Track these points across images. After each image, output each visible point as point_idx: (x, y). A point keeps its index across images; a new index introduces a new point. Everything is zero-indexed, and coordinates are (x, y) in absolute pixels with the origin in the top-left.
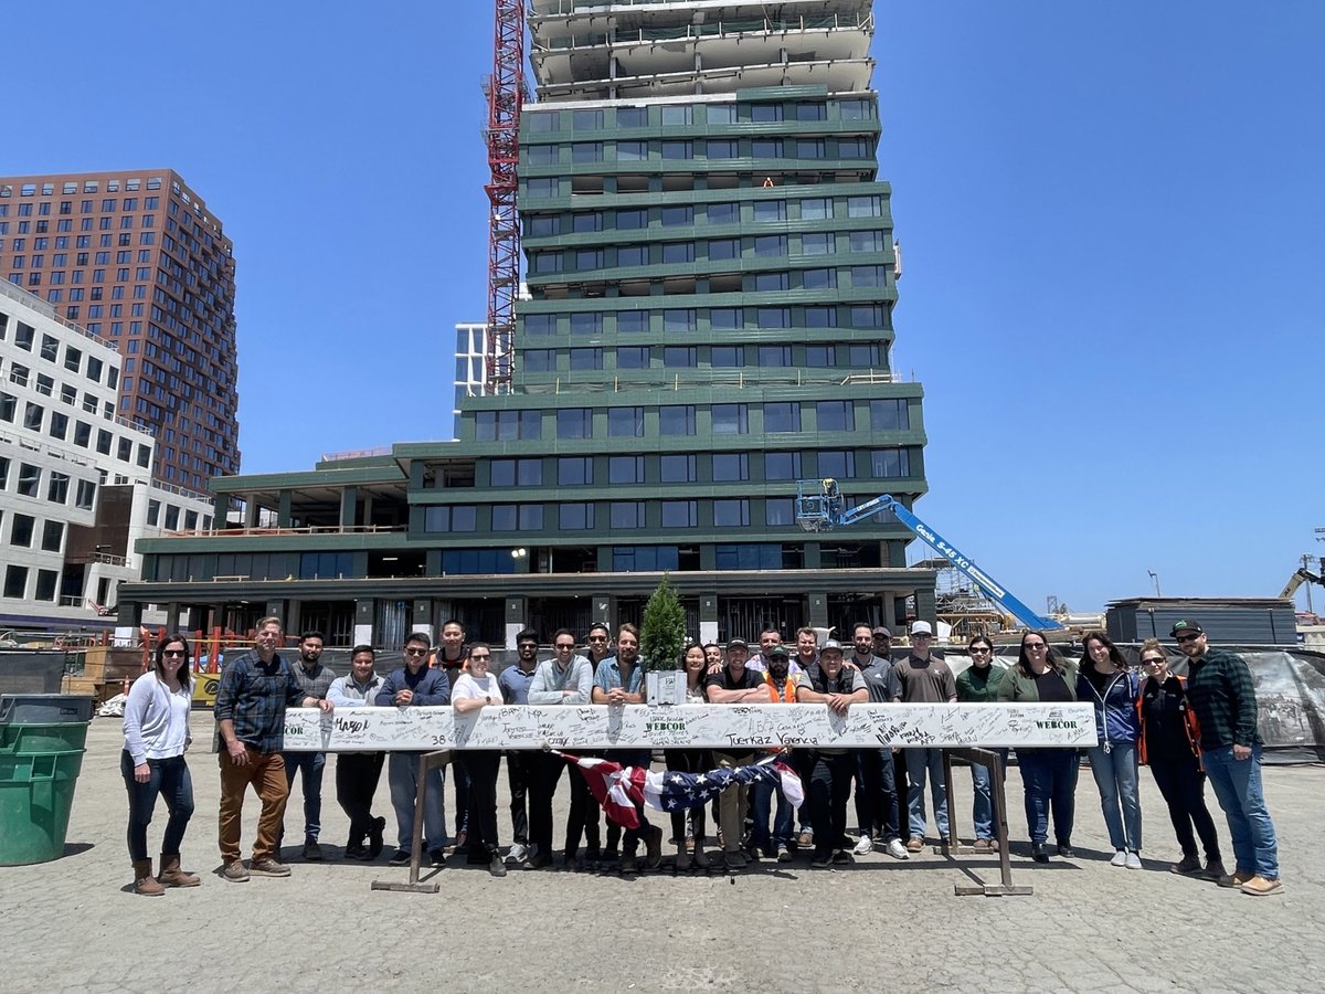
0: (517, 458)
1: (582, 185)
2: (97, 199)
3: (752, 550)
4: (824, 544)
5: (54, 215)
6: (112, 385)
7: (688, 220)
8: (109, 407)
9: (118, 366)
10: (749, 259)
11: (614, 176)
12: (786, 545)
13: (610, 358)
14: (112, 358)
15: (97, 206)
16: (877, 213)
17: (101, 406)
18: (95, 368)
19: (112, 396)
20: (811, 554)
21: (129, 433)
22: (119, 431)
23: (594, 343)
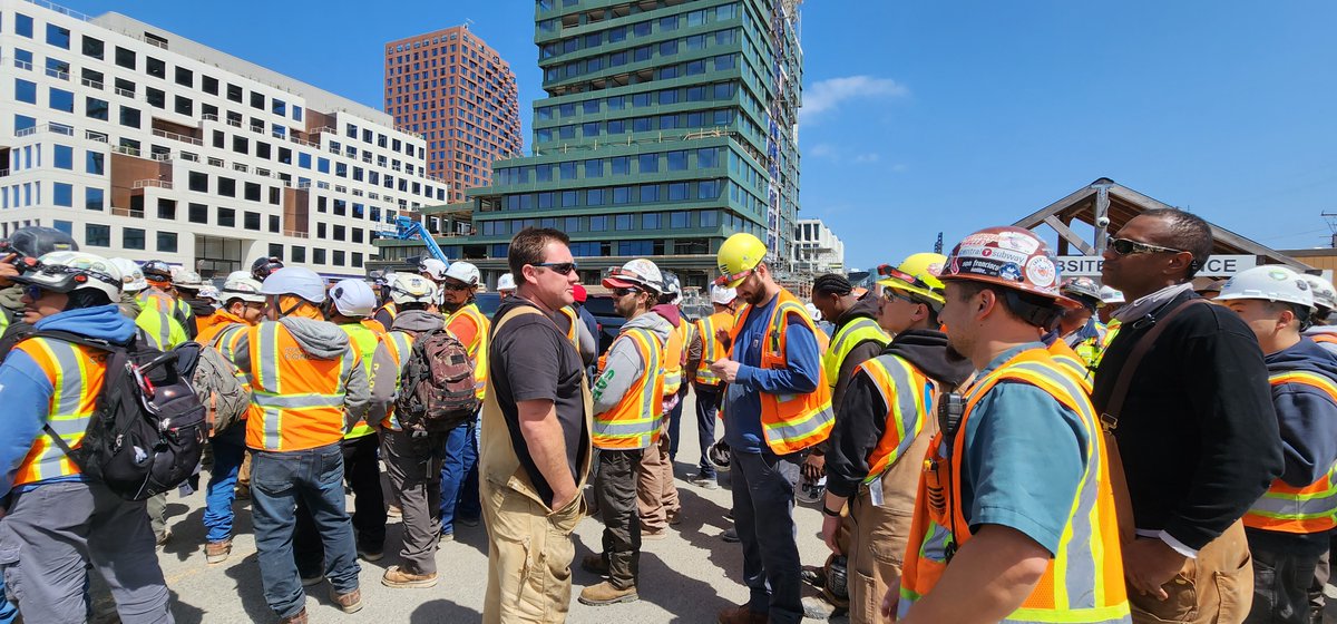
0: (520, 194)
1: (568, 21)
2: (429, 49)
3: (638, 244)
4: (678, 240)
5: (412, 62)
6: (421, 157)
7: (623, 36)
8: (421, 170)
9: (424, 146)
10: (657, 59)
11: (586, 12)
12: (655, 241)
13: (579, 131)
14: (419, 143)
15: (430, 53)
16: (734, 17)
17: (416, 170)
18: (410, 149)
19: (423, 164)
20: (669, 247)
21: (430, 183)
22: (424, 182)
23: (570, 122)
